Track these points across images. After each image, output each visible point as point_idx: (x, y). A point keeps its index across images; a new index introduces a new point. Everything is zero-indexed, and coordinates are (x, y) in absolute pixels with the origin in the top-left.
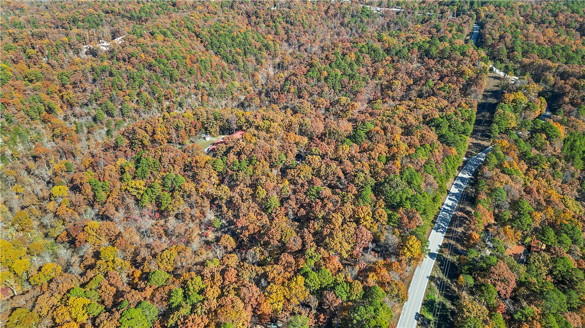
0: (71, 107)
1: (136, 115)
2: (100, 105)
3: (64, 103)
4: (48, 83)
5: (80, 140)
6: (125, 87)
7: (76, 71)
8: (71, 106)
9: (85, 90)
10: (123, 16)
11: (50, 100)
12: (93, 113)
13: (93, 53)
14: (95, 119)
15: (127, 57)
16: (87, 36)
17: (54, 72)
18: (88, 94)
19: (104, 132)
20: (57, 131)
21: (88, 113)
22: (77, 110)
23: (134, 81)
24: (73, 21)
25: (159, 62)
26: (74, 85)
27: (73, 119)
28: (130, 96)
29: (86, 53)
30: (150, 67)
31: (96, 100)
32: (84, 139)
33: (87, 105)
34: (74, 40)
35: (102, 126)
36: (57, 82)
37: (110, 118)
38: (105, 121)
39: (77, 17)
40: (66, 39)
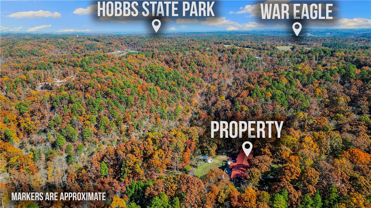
0: (28, 135)
1: (95, 139)
2: (60, 131)
3: (21, 130)
4: (5, 112)
5: (38, 169)
6: (84, 113)
7: (34, 101)
8: (28, 133)
9: (43, 117)
10: (68, 65)
11: (7, 128)
12: (52, 139)
13: (48, 88)
14: (54, 145)
15: (84, 87)
16: (43, 75)
17: (12, 103)
18: (47, 120)
19: (63, 158)
20: (13, 160)
21: (47, 139)
22: (35, 137)
23: (94, 107)
24: (27, 68)
25: (115, 90)
26: (32, 113)
27: (29, 147)
28: (90, 121)
29: (42, 88)
30: (107, 94)
31: (55, 126)
32: (42, 167)
33: (45, 131)
34: (31, 77)
35: (61, 152)
36: (15, 111)
37: (70, 143)
38: (64, 147)
39: (31, 66)
40: (24, 77)
